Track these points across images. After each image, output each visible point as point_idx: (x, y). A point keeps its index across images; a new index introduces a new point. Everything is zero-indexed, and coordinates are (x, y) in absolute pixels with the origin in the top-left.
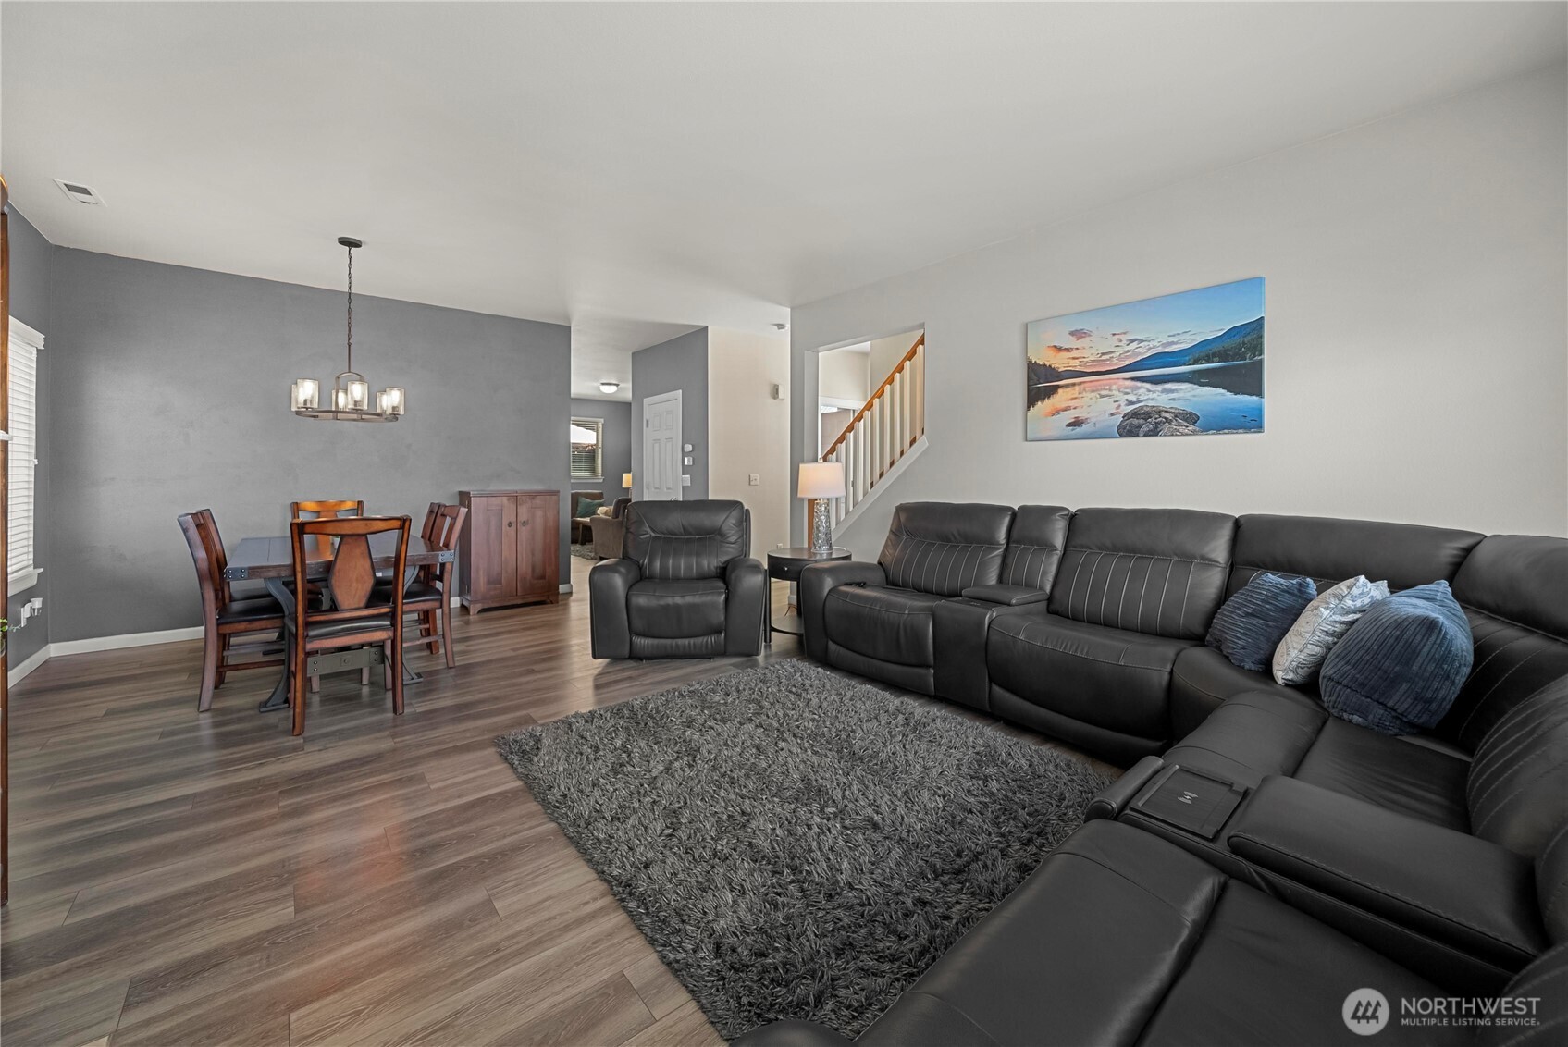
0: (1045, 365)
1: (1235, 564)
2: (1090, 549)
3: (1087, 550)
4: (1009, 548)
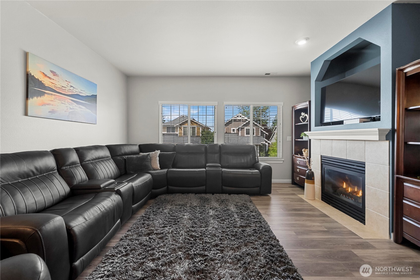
0: (38, 80)
1: (112, 157)
2: (90, 161)
3: (90, 162)
4: (63, 170)
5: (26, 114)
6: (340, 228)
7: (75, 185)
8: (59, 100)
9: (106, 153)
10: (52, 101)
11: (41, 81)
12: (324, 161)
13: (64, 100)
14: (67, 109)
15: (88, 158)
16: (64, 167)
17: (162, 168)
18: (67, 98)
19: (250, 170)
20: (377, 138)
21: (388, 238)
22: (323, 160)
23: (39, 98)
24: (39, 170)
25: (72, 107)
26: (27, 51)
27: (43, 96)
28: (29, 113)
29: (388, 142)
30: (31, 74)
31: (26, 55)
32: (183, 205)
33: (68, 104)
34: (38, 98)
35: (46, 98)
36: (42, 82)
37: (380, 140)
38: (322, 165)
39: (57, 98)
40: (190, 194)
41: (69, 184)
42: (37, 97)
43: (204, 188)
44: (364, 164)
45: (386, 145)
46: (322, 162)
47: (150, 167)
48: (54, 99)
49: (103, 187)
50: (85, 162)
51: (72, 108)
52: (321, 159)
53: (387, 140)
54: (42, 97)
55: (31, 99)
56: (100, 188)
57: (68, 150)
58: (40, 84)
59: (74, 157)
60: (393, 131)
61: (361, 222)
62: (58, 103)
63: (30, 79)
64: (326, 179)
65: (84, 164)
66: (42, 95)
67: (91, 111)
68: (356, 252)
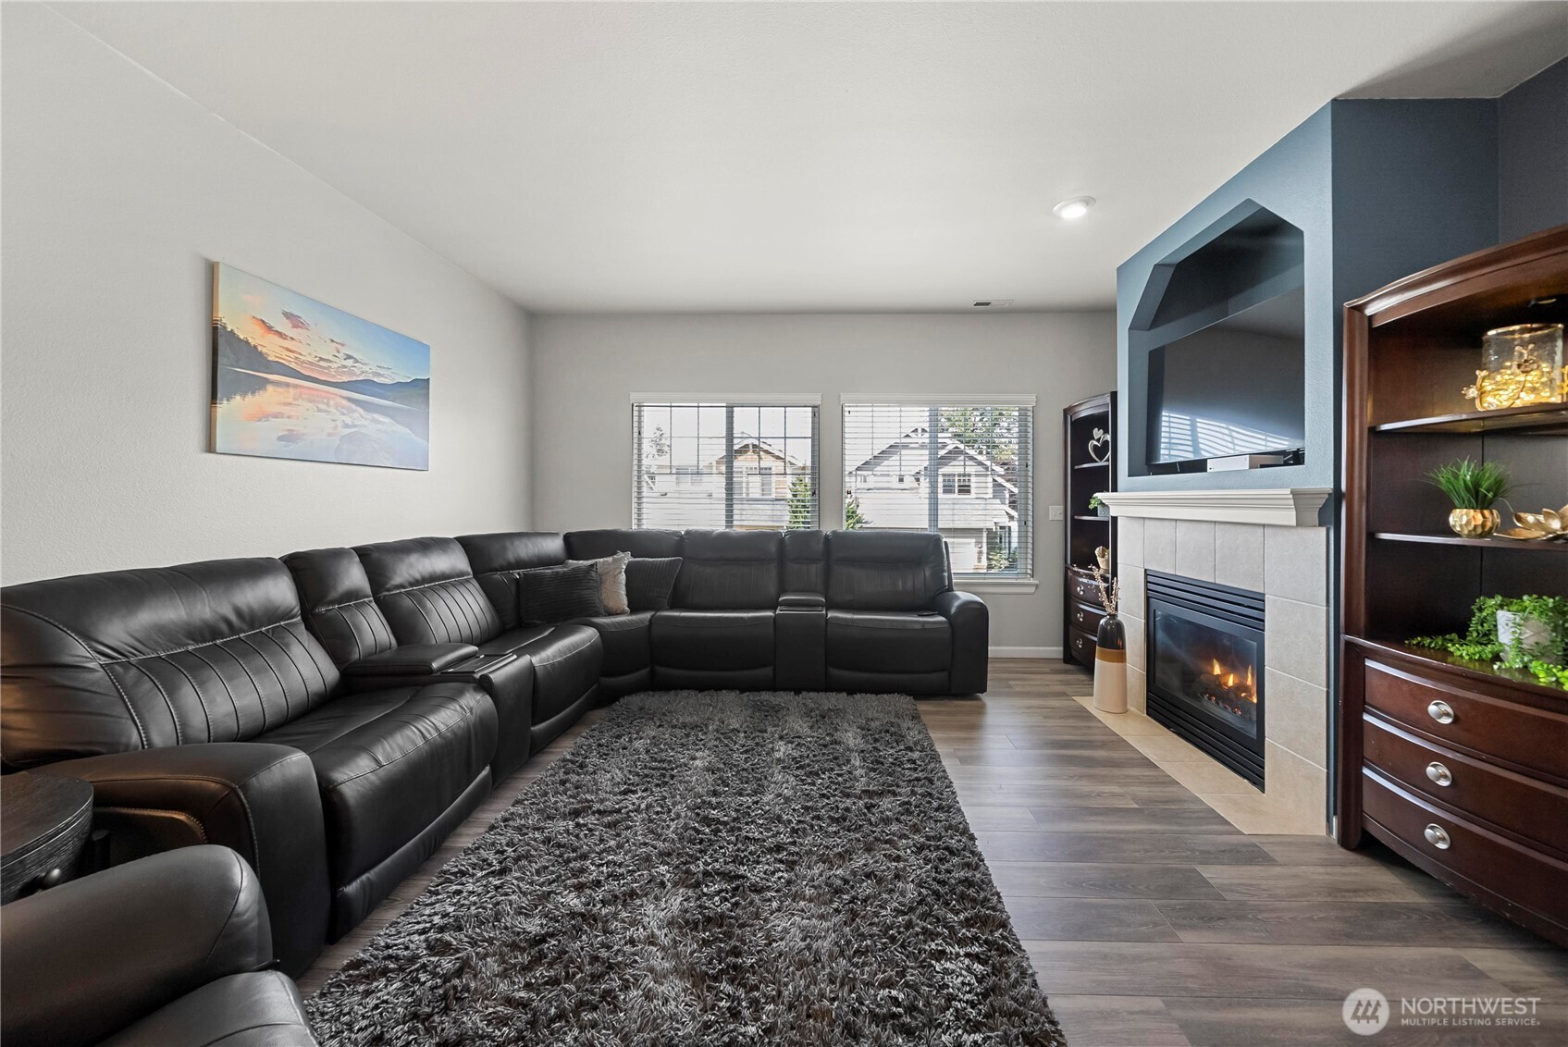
0: (247, 342)
1: (475, 576)
2: (404, 587)
3: (403, 590)
4: (320, 615)
5: (210, 447)
6: (1179, 801)
7: (355, 662)
8: (311, 401)
9: (457, 561)
10: (290, 404)
11: (255, 347)
12: (1156, 587)
13: (325, 401)
14: (336, 427)
15: (397, 580)
16: (323, 606)
17: (635, 607)
18: (336, 395)
19: (920, 616)
20: (1290, 517)
21: (1323, 832)
22: (1151, 586)
23: (249, 397)
24: (248, 618)
25: (348, 421)
26: (214, 258)
27: (261, 392)
28: (220, 444)
29: (1323, 530)
30: (225, 328)
31: (211, 270)
32: (697, 726)
33: (338, 413)
34: (246, 399)
35: (268, 398)
36: (260, 349)
37: (1300, 524)
38: (1148, 599)
39: (304, 396)
40: (724, 692)
41: (337, 655)
42: (244, 394)
43: (768, 671)
44: (1260, 598)
45: (1318, 538)
46: (1147, 589)
47: (595, 607)
48: (295, 399)
49: (440, 669)
50: (389, 590)
51: (350, 423)
52: (1147, 582)
53: (1320, 525)
54: (257, 394)
55: (225, 402)
56: (431, 671)
57: (337, 554)
58: (253, 356)
59: (355, 576)
60: (1337, 496)
61: (1254, 783)
62: (308, 410)
63: (221, 341)
64: (1160, 648)
65: (385, 596)
66: (259, 389)
67: (409, 431)
68: (1208, 872)
